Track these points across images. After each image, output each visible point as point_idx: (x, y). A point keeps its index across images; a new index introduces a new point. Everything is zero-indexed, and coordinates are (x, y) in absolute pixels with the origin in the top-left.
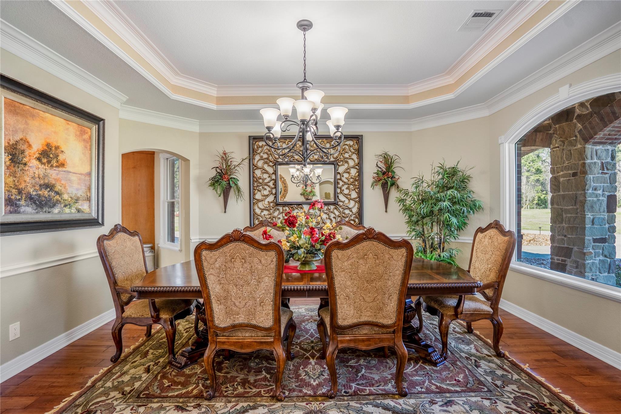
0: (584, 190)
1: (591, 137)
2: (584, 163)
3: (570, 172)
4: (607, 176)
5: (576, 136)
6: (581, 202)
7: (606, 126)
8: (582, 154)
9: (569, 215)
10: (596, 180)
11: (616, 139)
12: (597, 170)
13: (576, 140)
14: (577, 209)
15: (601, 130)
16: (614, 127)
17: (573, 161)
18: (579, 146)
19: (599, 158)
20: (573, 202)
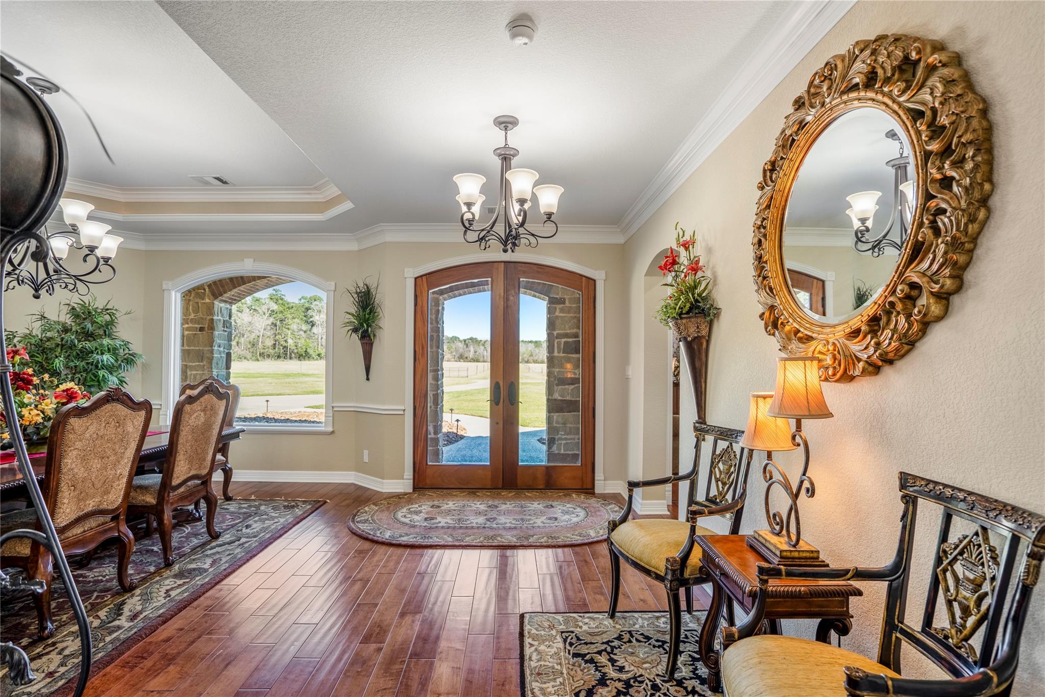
0: (212, 346)
1: (221, 295)
2: (212, 319)
3: (196, 326)
4: (226, 333)
5: (204, 290)
6: (208, 358)
7: (235, 288)
8: (210, 309)
9: (194, 372)
10: (220, 336)
11: (235, 300)
12: (220, 326)
13: (204, 294)
14: (204, 366)
15: (230, 290)
16: (239, 290)
17: (200, 315)
18: (207, 301)
19: (222, 316)
20: (200, 358)
